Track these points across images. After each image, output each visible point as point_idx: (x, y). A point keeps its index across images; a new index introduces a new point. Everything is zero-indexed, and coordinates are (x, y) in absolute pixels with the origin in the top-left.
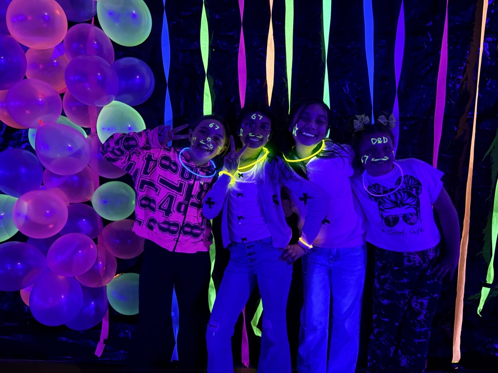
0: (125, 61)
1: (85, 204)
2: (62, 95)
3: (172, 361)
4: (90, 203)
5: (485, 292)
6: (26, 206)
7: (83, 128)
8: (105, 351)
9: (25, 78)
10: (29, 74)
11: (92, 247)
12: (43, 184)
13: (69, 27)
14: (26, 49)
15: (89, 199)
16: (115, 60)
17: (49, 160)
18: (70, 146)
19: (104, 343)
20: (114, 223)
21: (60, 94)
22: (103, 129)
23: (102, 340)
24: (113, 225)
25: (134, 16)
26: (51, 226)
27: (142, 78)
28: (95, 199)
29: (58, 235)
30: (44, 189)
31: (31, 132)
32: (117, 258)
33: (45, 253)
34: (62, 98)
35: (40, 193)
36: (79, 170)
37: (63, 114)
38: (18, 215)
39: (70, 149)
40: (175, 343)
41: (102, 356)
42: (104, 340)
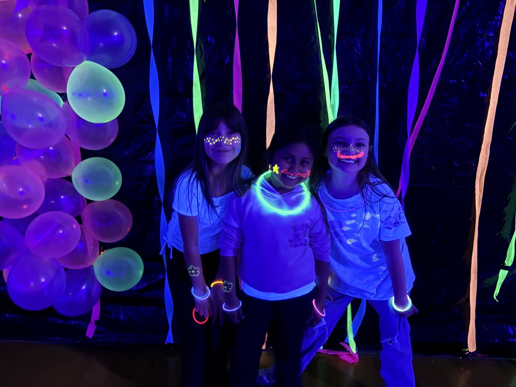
0: (101, 15)
1: (65, 180)
2: (29, 56)
3: (166, 343)
4: (69, 179)
5: (503, 274)
7: (59, 94)
8: (96, 332)
11: (74, 226)
15: (69, 174)
16: (90, 12)
17: (20, 131)
18: (40, 115)
19: (96, 324)
20: (96, 202)
21: (27, 55)
22: (74, 94)
23: (93, 321)
24: (94, 205)
26: (25, 207)
27: (121, 34)
28: (76, 175)
29: (36, 215)
30: (17, 163)
33: (23, 233)
34: (30, 59)
35: (12, 169)
36: (56, 141)
37: (32, 77)
39: (41, 119)
40: (169, 327)
41: (94, 337)
42: (96, 321)
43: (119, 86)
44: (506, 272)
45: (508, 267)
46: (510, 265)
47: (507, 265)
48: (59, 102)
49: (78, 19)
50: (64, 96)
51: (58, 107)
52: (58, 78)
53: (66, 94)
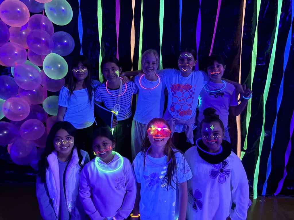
0: (59, 33)
1: (39, 106)
2: (27, 50)
4: (41, 105)
6: (9, 104)
7: (39, 67)
9: (9, 41)
10: (10, 39)
11: (42, 126)
12: (18, 94)
13: (30, 16)
14: (9, 27)
15: (41, 103)
16: (55, 32)
17: (21, 83)
18: (31, 76)
22: (46, 67)
25: (63, 11)
26: (21, 115)
28: (44, 104)
29: (25, 120)
30: (18, 96)
31: (12, 68)
33: (19, 128)
34: (27, 51)
35: (16, 99)
36: (37, 87)
37: (28, 59)
38: (5, 109)
43: (65, 63)
44: (244, 153)
45: (245, 150)
46: (246, 149)
47: (244, 149)
48: (39, 70)
49: (49, 35)
50: (41, 68)
51: (39, 72)
52: (39, 60)
53: (42, 67)
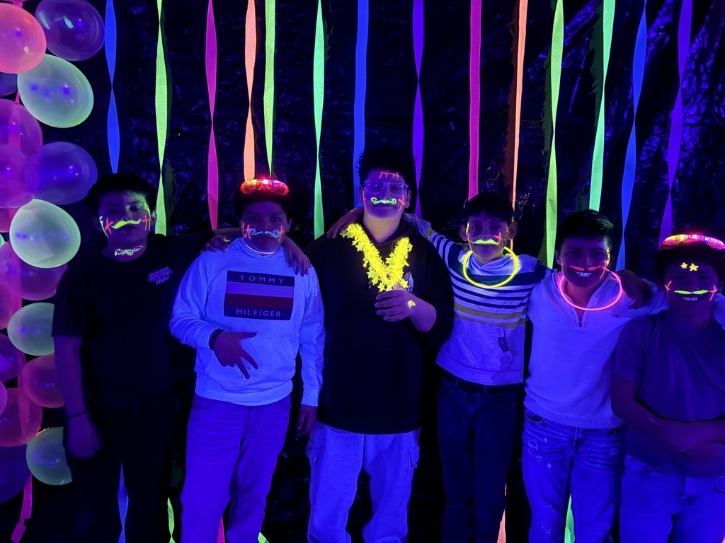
0: (56, 147)
4: (5, 331)
15: (3, 326)
19: (25, 524)
20: (39, 358)
23: (22, 521)
24: (36, 362)
25: (66, 91)
27: (77, 168)
28: (12, 327)
32: (43, 408)
42: (26, 521)
50: (6, 237)
53: (8, 233)
